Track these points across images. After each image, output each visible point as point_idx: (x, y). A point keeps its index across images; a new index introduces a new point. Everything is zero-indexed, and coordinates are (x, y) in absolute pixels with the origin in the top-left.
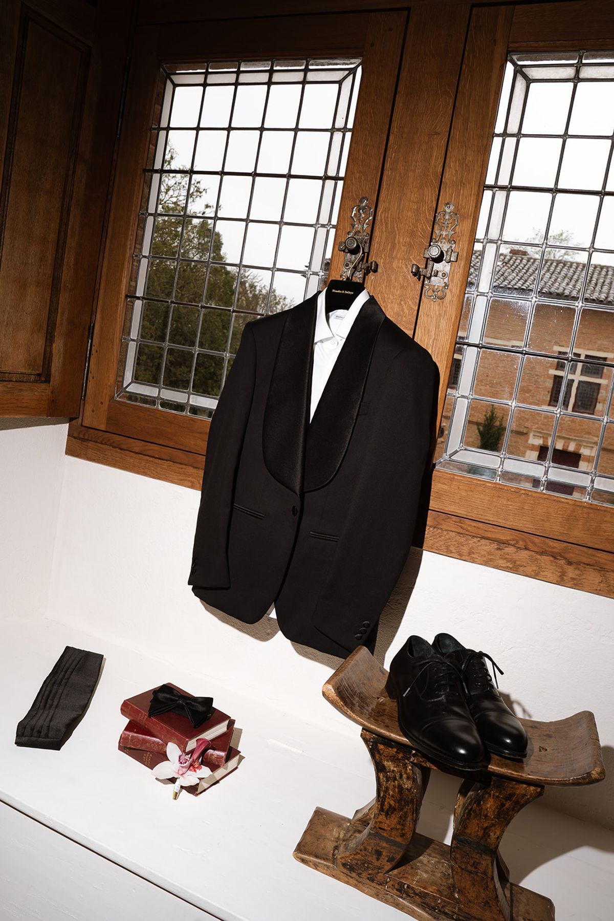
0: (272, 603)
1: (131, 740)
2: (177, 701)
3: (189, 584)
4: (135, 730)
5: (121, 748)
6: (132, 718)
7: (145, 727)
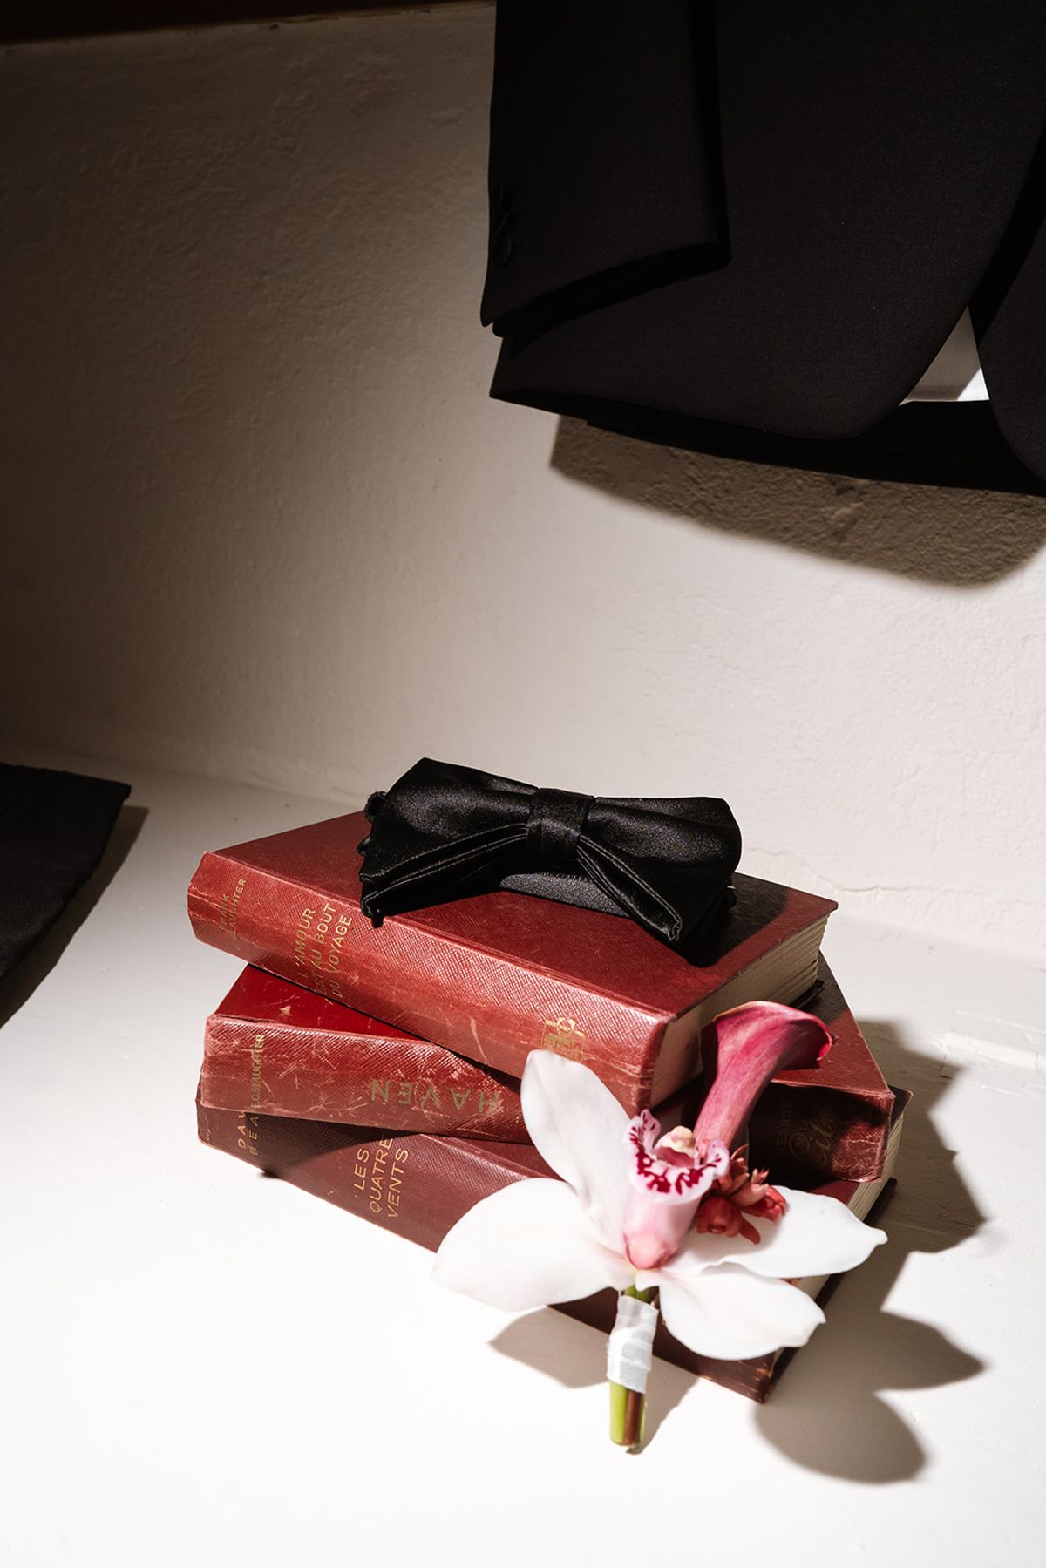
0: (965, 308)
1: (268, 1072)
2: (526, 819)
3: (485, 324)
4: (286, 1010)
5: (214, 1129)
6: (261, 948)
7: (346, 987)
